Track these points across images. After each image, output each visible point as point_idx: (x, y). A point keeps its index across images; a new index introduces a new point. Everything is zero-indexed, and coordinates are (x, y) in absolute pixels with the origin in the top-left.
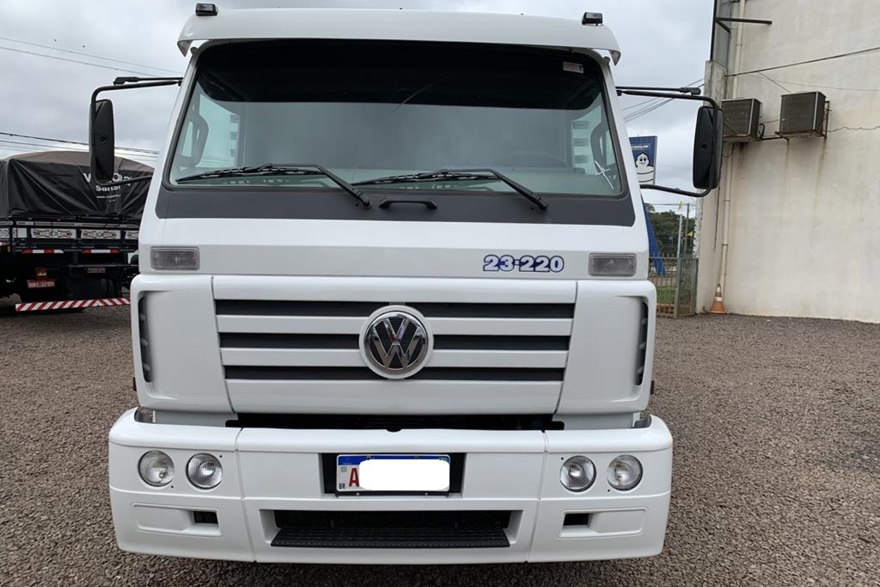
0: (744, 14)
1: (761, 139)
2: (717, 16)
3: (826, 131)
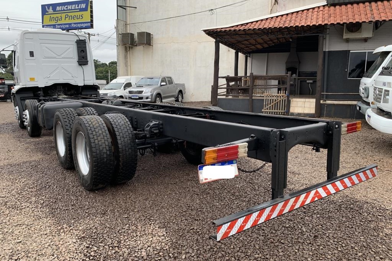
0: (129, 5)
1: (136, 46)
2: (118, 5)
3: (153, 44)
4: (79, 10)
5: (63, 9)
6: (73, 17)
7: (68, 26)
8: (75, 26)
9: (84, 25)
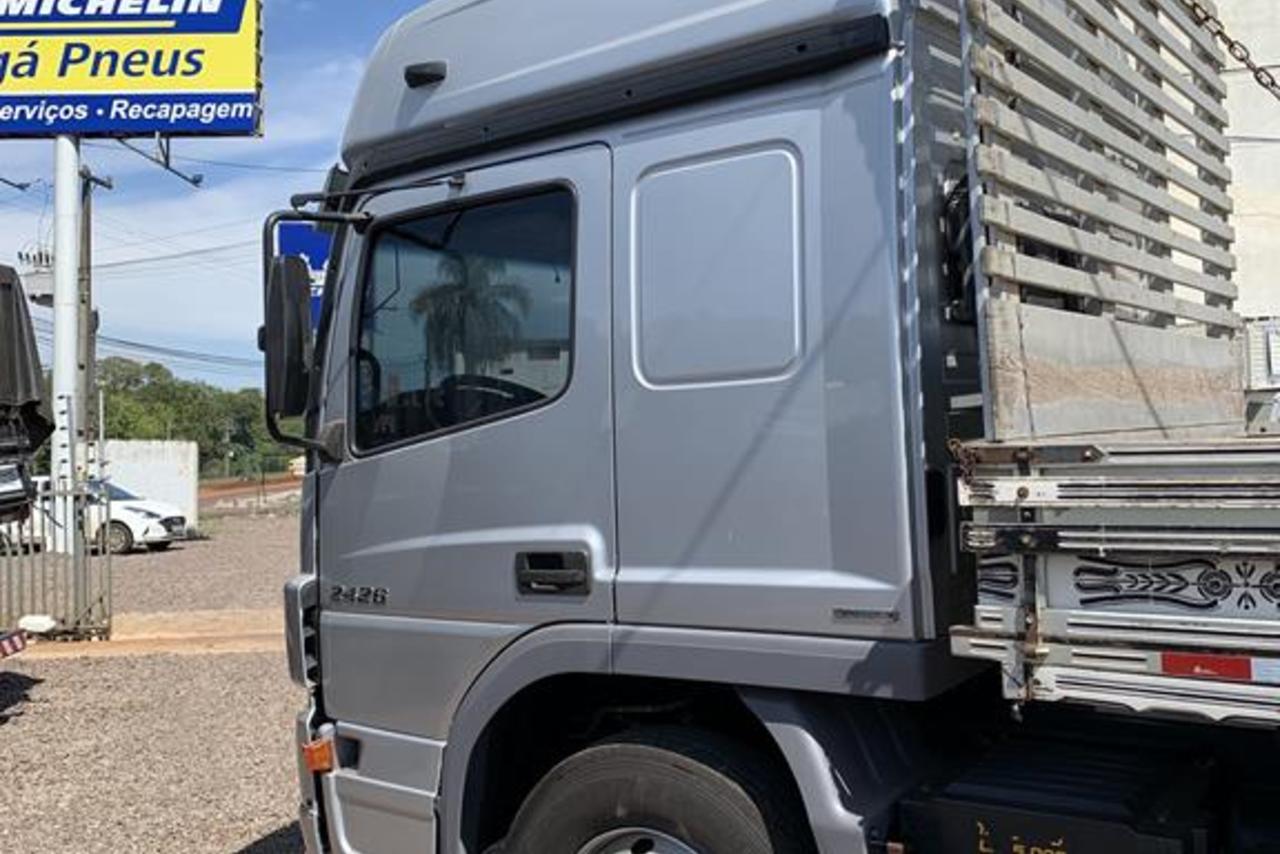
4: (171, 24)
5: (46, 10)
6: (128, 61)
7: (82, 112)
8: (137, 110)
9: (208, 114)
